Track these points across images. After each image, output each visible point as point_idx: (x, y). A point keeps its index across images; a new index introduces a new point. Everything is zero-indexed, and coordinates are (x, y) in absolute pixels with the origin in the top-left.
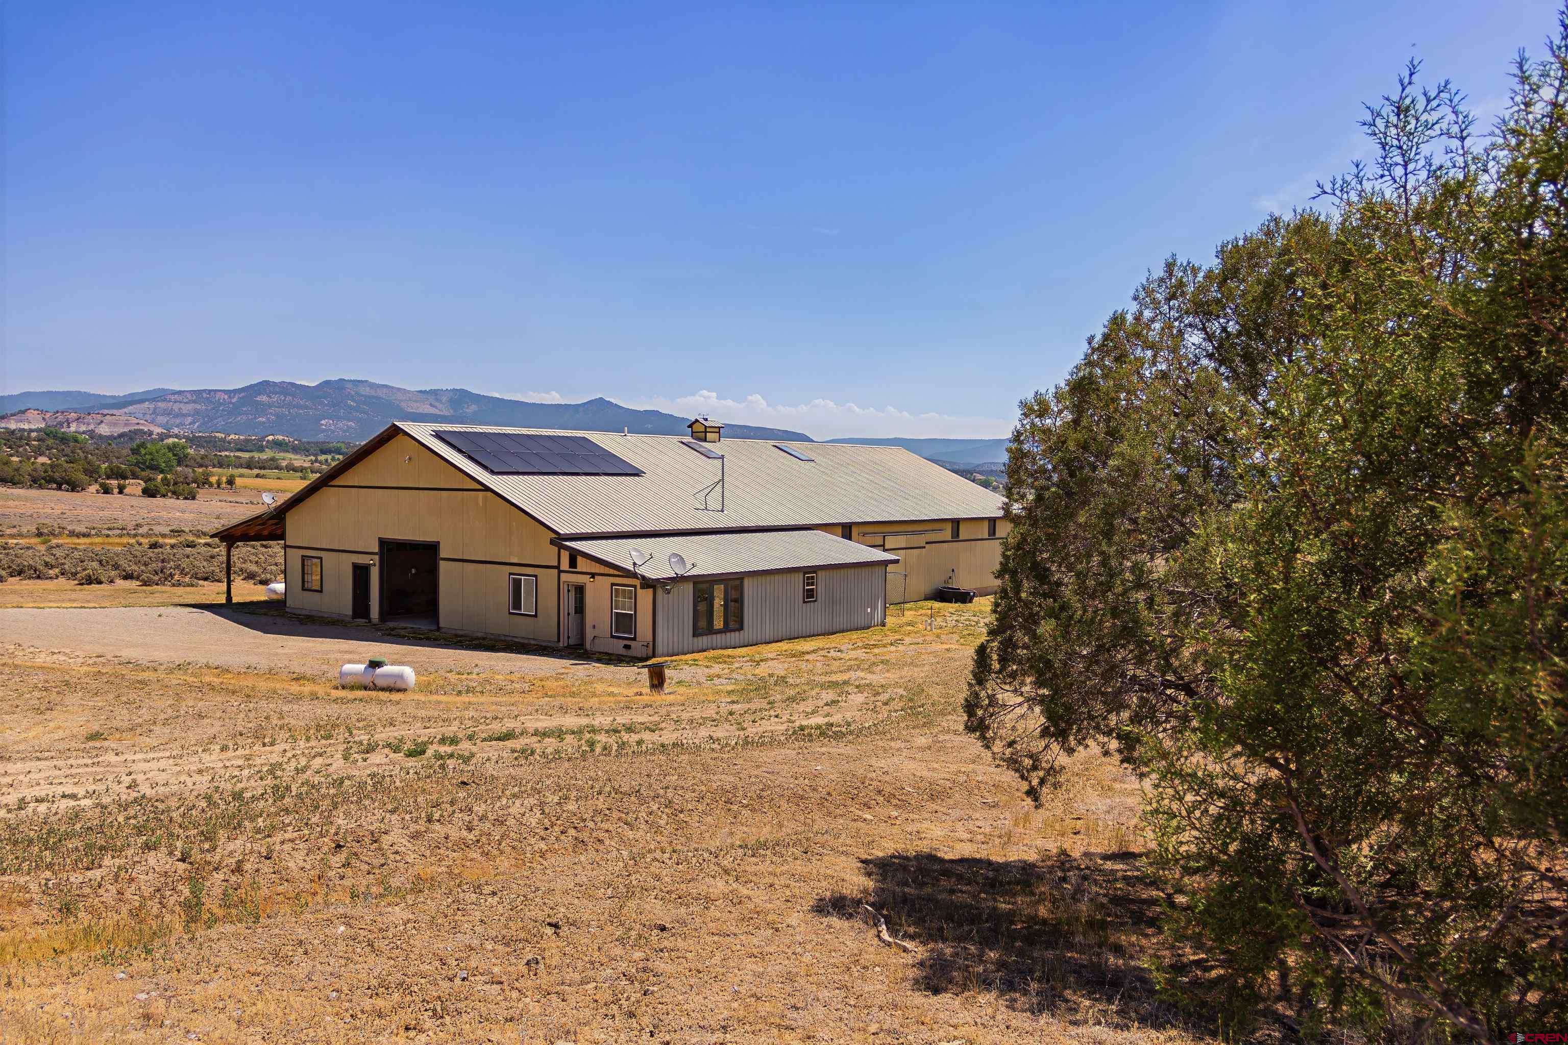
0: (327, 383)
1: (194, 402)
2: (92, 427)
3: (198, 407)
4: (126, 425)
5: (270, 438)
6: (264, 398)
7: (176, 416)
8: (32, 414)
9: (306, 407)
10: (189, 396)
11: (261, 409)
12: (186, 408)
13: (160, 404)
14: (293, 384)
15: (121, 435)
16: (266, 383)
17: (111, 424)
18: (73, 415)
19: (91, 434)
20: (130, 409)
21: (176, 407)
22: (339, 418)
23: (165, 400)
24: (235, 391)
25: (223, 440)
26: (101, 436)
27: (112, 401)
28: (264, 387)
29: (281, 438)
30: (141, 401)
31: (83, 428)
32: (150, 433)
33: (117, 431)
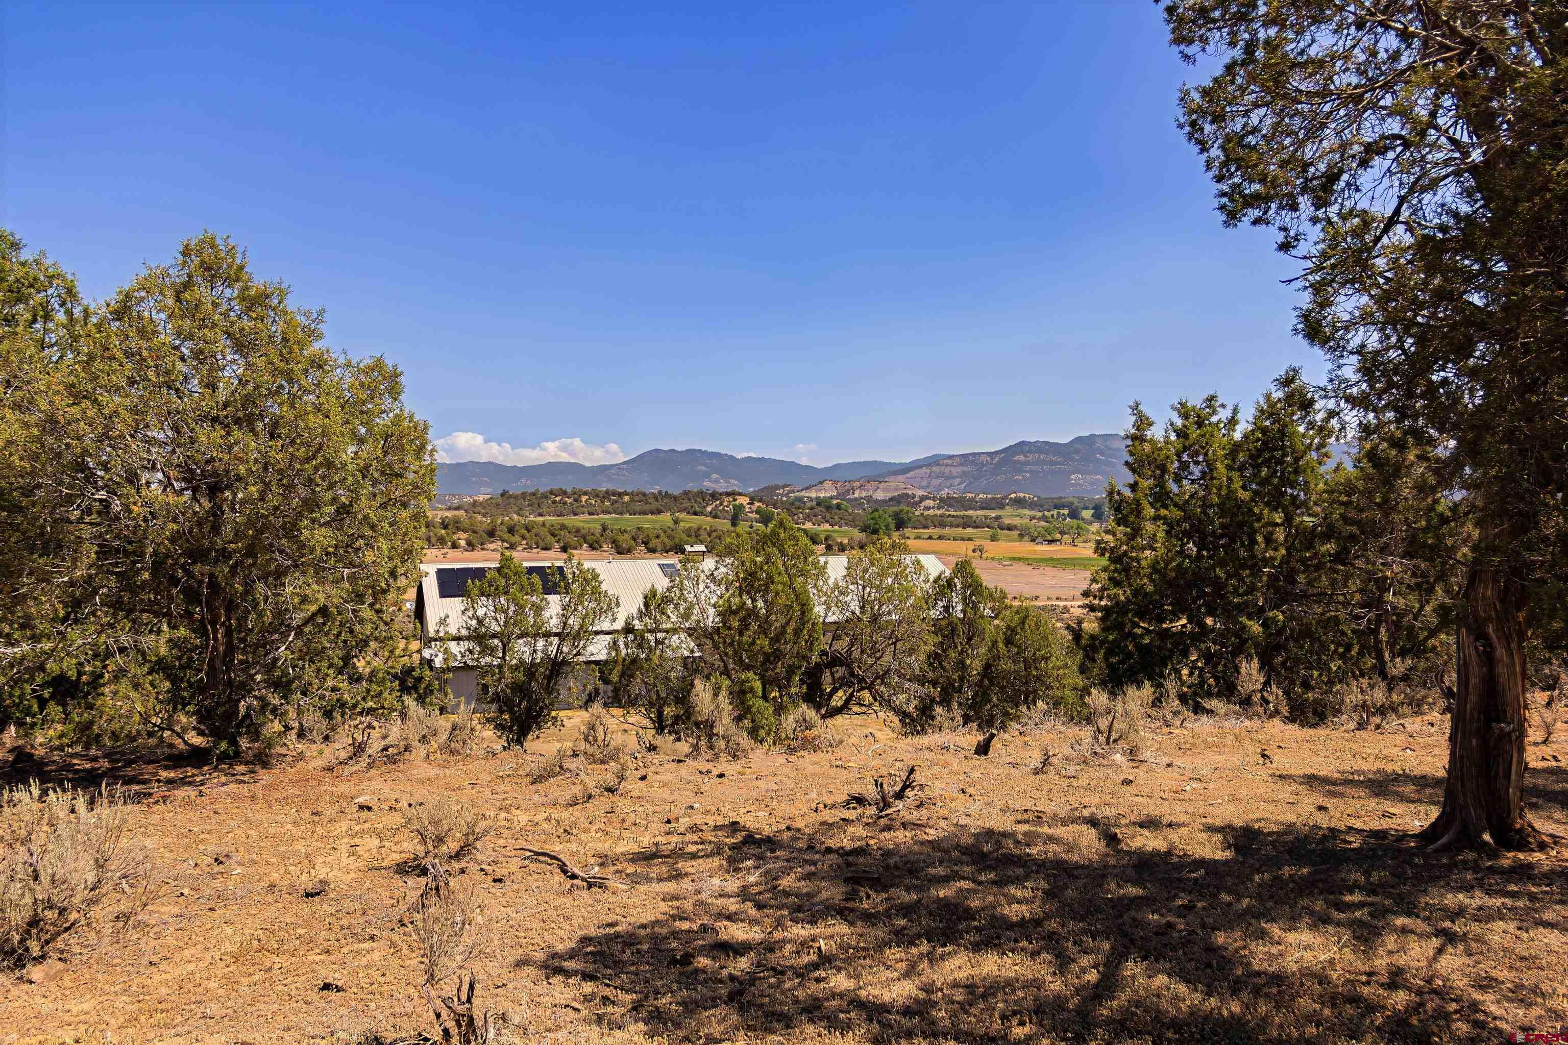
0: (1078, 439)
1: (962, 465)
2: (870, 493)
3: (965, 469)
4: (896, 490)
5: (1013, 496)
6: (1021, 458)
7: (948, 478)
8: (828, 485)
9: (1058, 464)
10: (958, 459)
11: (1018, 468)
12: (956, 471)
13: (934, 469)
14: (1047, 443)
15: (891, 499)
16: (1022, 443)
17: (885, 490)
18: (857, 484)
19: (869, 499)
20: (911, 474)
21: (947, 470)
22: (1089, 473)
23: (939, 465)
24: (996, 452)
25: (972, 500)
26: (876, 501)
27: (899, 468)
28: (1022, 447)
29: (1022, 495)
30: (921, 467)
31: (864, 494)
32: (914, 496)
33: (889, 495)
